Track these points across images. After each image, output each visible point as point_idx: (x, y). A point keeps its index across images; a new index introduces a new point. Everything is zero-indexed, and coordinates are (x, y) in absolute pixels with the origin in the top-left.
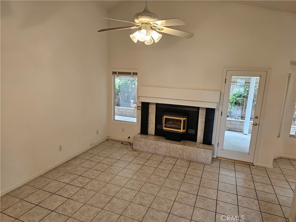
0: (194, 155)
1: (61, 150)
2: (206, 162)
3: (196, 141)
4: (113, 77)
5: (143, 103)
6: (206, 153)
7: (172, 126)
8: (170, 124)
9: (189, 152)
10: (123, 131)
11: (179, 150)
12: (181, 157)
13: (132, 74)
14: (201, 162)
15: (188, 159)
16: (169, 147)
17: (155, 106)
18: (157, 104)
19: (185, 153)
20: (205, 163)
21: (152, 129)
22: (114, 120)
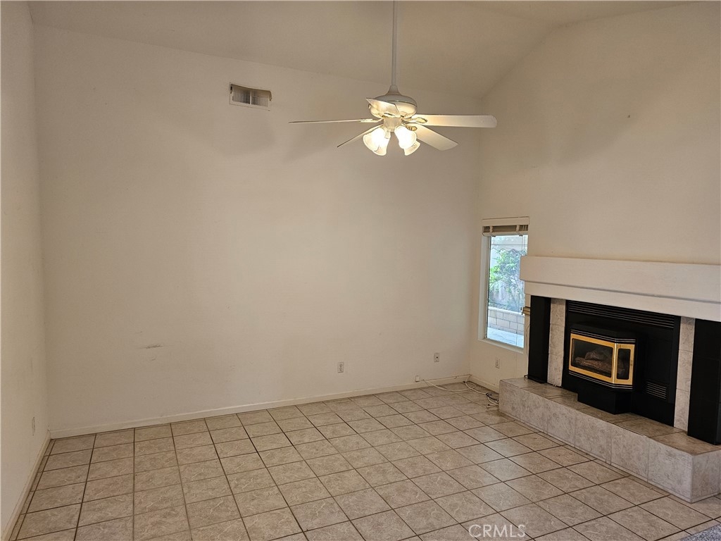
0: (639, 459)
1: (341, 371)
2: (674, 490)
3: (671, 423)
4: (484, 239)
5: (535, 299)
6: (673, 460)
7: (595, 364)
8: (593, 359)
9: (624, 446)
10: (497, 366)
11: (599, 434)
12: (603, 455)
13: (518, 228)
14: (659, 486)
15: (622, 469)
17: (564, 307)
18: (568, 303)
19: (614, 446)
20: (670, 492)
21: (556, 369)
22: (485, 337)
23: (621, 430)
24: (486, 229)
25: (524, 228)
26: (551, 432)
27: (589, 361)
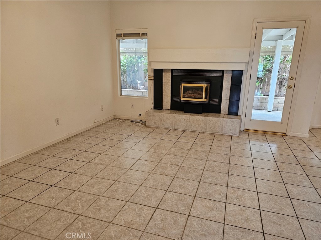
0: (219, 127)
4: (117, 41)
5: (156, 71)
6: (233, 123)
7: (192, 95)
8: (190, 94)
9: (212, 124)
10: (132, 107)
11: (201, 122)
12: (202, 130)
13: (141, 35)
14: (227, 134)
15: (211, 133)
16: (188, 120)
17: (170, 73)
18: (173, 71)
19: (207, 125)
20: (231, 135)
21: (167, 102)
22: (121, 95)
23: (211, 118)
24: (119, 35)
25: (144, 35)
26: (176, 128)
27: (189, 95)
